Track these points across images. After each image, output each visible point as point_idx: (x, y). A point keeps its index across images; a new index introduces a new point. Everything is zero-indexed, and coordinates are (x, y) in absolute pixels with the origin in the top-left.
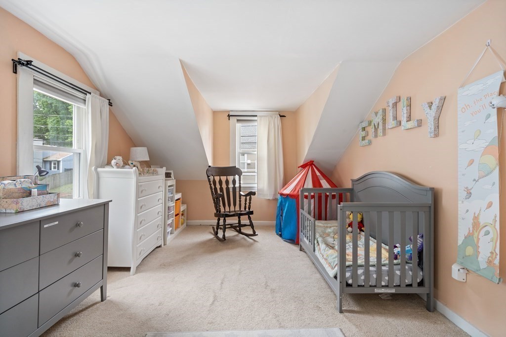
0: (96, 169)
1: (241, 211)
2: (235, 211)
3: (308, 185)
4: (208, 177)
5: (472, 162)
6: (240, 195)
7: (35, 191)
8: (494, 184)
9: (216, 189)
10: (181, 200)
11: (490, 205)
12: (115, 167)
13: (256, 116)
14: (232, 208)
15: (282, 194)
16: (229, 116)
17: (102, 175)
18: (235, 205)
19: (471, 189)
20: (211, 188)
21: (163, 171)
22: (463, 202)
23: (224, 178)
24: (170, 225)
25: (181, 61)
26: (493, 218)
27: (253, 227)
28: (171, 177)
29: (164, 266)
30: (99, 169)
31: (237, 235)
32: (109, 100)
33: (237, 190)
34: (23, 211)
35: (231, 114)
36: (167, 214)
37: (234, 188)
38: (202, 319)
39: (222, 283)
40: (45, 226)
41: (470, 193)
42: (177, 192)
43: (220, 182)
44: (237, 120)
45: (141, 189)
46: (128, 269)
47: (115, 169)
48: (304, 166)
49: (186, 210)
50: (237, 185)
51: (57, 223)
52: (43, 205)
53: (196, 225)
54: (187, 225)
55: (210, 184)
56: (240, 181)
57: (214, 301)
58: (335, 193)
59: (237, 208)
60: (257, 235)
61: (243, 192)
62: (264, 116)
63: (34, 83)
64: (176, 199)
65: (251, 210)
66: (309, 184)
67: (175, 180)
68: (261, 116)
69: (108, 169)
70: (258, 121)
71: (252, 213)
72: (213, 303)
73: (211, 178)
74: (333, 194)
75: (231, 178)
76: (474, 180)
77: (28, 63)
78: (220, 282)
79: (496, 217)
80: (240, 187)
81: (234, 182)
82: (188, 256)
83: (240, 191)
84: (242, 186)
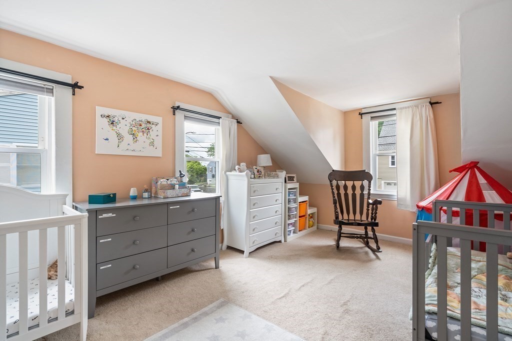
0: (225, 173)
1: (362, 221)
2: (355, 220)
3: (456, 197)
4: (331, 181)
6: (369, 204)
7: (177, 187)
9: (339, 194)
10: (308, 202)
12: (238, 171)
13: (395, 109)
14: (358, 217)
15: (418, 206)
16: (361, 114)
17: (230, 178)
18: (361, 213)
20: (333, 193)
21: (283, 174)
23: (350, 184)
24: (294, 225)
25: (271, 77)
27: (377, 242)
28: (294, 180)
29: (271, 258)
30: (228, 173)
31: (361, 248)
32: (237, 120)
33: (366, 197)
34: (168, 198)
35: (364, 111)
36: (287, 214)
37: (362, 195)
38: (261, 306)
39: (303, 286)
40: (171, 208)
42: (301, 194)
43: (346, 187)
44: (371, 117)
45: (253, 190)
46: (242, 252)
47: (237, 173)
48: (460, 170)
49: (316, 213)
50: (366, 192)
51: (178, 207)
52: (180, 195)
53: (327, 230)
54: (317, 228)
55: (333, 189)
56: (369, 187)
57: (283, 297)
58: (502, 212)
59: (364, 217)
60: (381, 252)
61: (372, 199)
62: (406, 108)
63: (185, 118)
64: (299, 201)
65: (376, 222)
66: (460, 196)
67: (298, 183)
68: (401, 109)
69: (233, 173)
70: (397, 114)
71: (377, 225)
72: (280, 298)
73: (334, 183)
74: (496, 212)
75: (358, 184)
77: (178, 107)
78: (303, 284)
80: (369, 194)
81: (362, 188)
82: (297, 255)
83: (369, 198)
84: (372, 192)
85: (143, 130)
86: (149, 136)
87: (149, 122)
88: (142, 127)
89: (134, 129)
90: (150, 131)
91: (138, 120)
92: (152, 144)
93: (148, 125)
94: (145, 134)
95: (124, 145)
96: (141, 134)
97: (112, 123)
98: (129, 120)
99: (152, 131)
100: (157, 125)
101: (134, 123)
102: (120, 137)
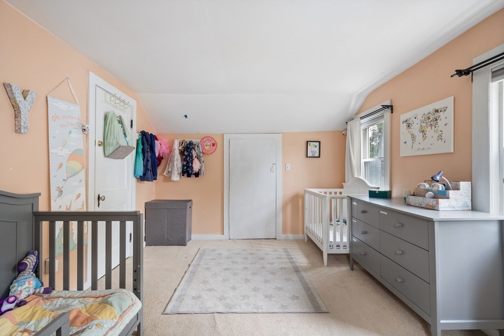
5: (61, 166)
7: (430, 194)
8: (81, 181)
11: (79, 196)
19: (62, 188)
22: (55, 201)
26: (82, 203)
41: (62, 191)
51: (386, 214)
76: (64, 180)
79: (83, 202)
85: (432, 123)
86: (437, 128)
87: (437, 111)
88: (430, 120)
89: (424, 125)
90: (438, 121)
91: (426, 114)
92: (440, 137)
93: (437, 114)
94: (433, 127)
95: (416, 145)
96: (429, 128)
97: (409, 127)
98: (419, 117)
99: (441, 120)
100: (445, 110)
101: (423, 119)
102: (413, 137)
